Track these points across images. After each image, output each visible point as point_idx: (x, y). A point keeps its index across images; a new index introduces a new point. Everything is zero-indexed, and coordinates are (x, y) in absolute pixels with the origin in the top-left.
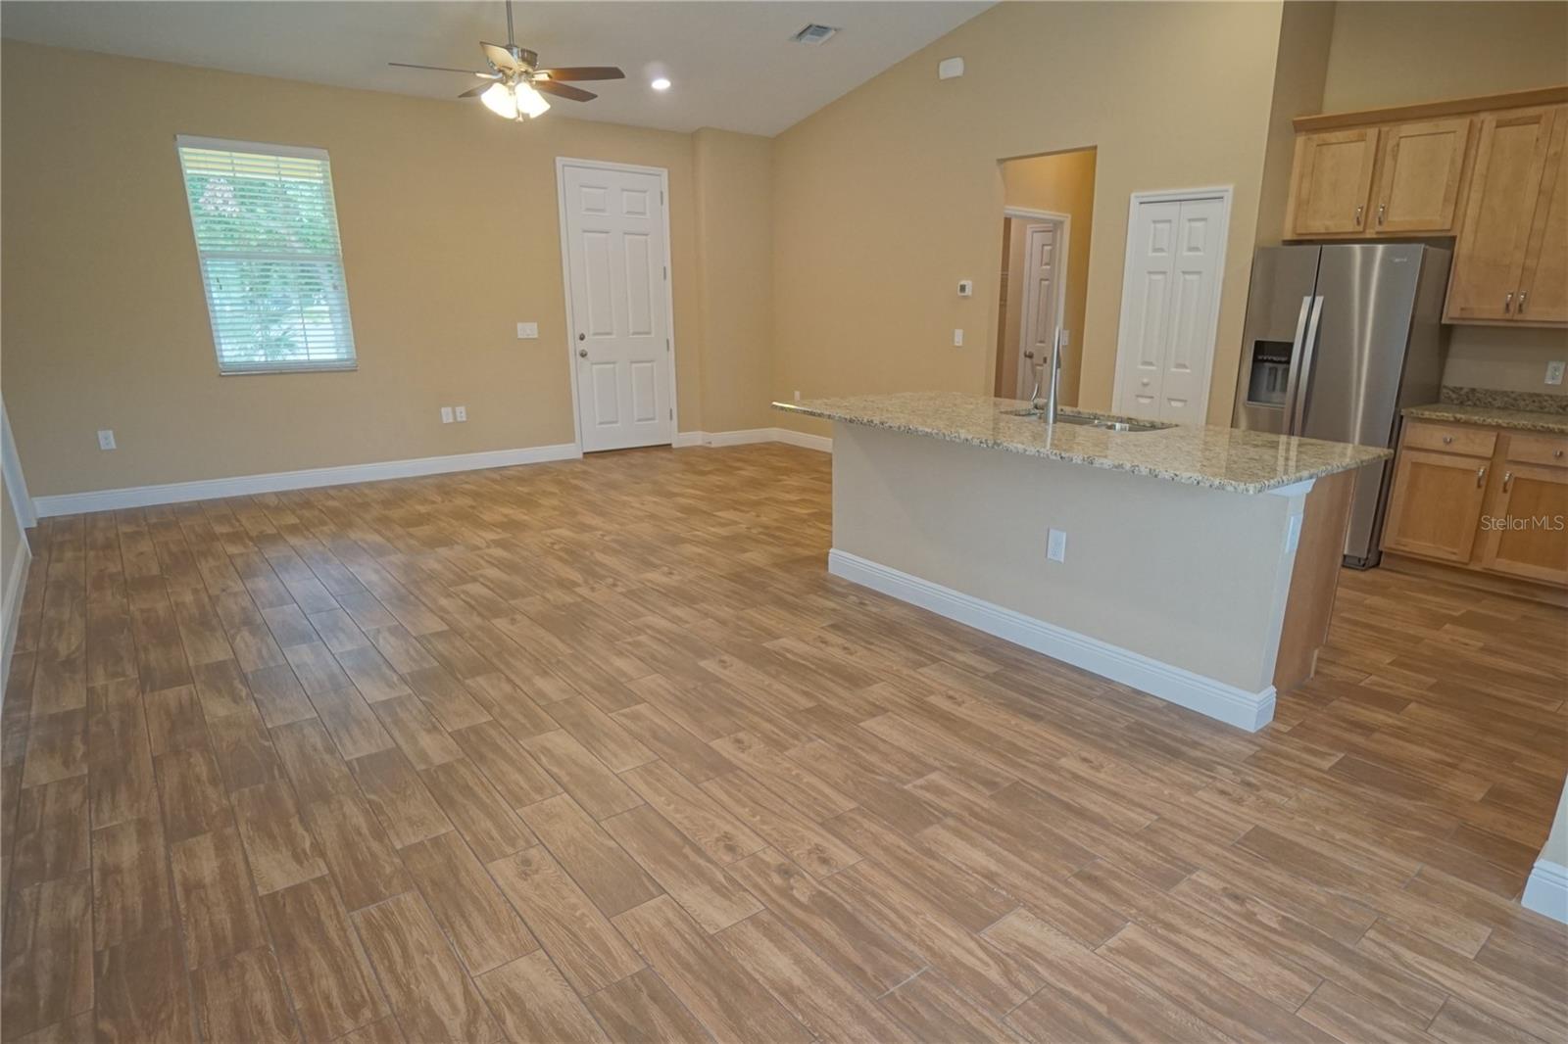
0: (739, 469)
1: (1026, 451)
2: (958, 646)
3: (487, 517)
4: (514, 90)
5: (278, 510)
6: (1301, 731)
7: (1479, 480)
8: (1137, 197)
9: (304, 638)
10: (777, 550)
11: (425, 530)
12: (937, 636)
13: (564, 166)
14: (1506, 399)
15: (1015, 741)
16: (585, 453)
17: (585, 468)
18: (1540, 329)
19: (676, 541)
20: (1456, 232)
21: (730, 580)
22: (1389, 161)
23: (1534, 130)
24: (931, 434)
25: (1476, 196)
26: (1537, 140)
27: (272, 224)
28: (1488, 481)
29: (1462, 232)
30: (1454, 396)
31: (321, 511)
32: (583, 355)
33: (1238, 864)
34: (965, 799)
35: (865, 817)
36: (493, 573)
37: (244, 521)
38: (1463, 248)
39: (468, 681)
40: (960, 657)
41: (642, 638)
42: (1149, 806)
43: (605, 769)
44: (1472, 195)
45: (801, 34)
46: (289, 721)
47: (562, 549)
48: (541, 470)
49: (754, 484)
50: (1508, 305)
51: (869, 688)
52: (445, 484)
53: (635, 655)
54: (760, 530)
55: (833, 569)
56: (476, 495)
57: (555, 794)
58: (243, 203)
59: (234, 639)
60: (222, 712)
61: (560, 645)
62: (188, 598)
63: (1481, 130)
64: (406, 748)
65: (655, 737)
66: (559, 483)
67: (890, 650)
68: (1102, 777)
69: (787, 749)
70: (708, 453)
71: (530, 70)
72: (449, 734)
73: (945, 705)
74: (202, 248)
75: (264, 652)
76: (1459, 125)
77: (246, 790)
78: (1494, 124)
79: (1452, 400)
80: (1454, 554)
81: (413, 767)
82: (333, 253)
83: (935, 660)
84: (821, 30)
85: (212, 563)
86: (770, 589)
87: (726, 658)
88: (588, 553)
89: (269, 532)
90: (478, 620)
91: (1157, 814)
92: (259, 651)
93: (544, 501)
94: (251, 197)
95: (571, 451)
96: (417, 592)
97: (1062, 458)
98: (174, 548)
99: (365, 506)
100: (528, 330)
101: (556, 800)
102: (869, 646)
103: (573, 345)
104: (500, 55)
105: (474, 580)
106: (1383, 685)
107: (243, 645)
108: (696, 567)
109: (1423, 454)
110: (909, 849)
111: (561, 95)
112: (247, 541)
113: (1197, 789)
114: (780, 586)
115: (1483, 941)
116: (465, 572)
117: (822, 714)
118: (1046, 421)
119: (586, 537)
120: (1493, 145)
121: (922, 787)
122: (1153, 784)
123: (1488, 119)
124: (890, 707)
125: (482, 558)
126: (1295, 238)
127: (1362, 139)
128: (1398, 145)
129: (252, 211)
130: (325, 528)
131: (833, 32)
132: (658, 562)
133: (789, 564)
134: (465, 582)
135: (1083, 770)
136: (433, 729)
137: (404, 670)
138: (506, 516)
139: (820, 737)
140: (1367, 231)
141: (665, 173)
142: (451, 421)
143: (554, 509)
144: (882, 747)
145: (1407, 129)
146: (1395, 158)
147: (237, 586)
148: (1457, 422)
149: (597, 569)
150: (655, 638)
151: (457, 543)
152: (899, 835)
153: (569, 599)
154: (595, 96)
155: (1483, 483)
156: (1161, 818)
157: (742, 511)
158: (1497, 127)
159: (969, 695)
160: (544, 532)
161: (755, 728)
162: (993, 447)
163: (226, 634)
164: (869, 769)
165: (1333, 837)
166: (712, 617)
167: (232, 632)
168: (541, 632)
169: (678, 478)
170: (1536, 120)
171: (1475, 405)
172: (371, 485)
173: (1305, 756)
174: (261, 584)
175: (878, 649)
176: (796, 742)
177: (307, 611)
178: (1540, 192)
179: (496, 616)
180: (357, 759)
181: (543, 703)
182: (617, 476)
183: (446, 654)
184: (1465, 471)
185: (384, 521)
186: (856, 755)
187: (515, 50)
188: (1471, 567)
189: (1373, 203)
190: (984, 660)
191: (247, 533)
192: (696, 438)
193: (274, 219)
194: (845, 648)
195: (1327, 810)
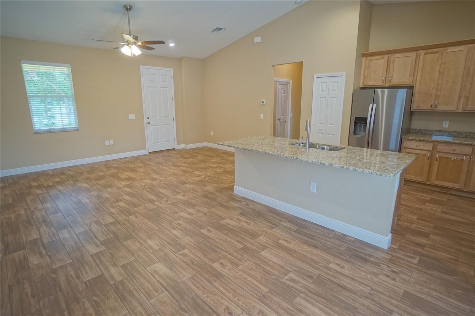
0: (197, 156)
1: (308, 161)
2: (282, 220)
3: (123, 176)
4: (131, 47)
5: (53, 175)
6: (401, 248)
7: (428, 157)
8: (316, 76)
9: (64, 227)
10: (216, 185)
11: (102, 182)
12: (274, 216)
13: (142, 68)
14: (431, 132)
15: (312, 258)
16: (149, 152)
17: (150, 157)
18: (442, 112)
19: (184, 183)
20: (414, 85)
21: (204, 197)
22: (392, 64)
23: (437, 55)
24: (274, 154)
25: (419, 74)
26: (438, 58)
27: (48, 83)
28: (431, 158)
29: (416, 85)
30: (414, 131)
31: (67, 176)
32: (149, 123)
33: (406, 309)
34: (305, 284)
35: (273, 295)
36: (127, 198)
37: (41, 180)
38: (417, 89)
39: (124, 243)
40: (283, 223)
41: (180, 222)
42: (366, 283)
43: (178, 279)
44: (418, 74)
45: (214, 31)
46: (62, 265)
47: (148, 188)
48: (137, 158)
49: (203, 161)
50: (432, 105)
51: (259, 238)
52: (107, 164)
53: (179, 229)
54: (209, 178)
55: (235, 192)
56: (117, 168)
57: (163, 292)
58: (39, 76)
59: (40, 228)
60: (36, 262)
61: (154, 226)
62: (23, 212)
63: (420, 55)
64: (106, 274)
65: (193, 263)
66: (143, 163)
67: (261, 222)
68: (346, 271)
69: (239, 266)
70: (186, 151)
71: (136, 41)
72: (121, 266)
73: (285, 244)
74: (29, 95)
75: (51, 234)
76: (413, 54)
77: (46, 299)
78: (424, 54)
79: (414, 133)
80: (421, 179)
81: (109, 283)
82: (71, 95)
83: (277, 226)
84: (220, 29)
85: (31, 197)
86: (217, 200)
87: (209, 228)
88: (156, 189)
89: (51, 184)
90: (124, 217)
91: (370, 287)
92: (49, 233)
93: (140, 170)
94: (42, 75)
95: (145, 152)
96: (102, 206)
97: (321, 163)
98: (17, 192)
99: (82, 173)
100: (132, 116)
101: (163, 295)
102: (254, 221)
103: (146, 121)
104: (127, 37)
105: (121, 200)
106: (418, 228)
107: (43, 231)
108: (192, 192)
109: (410, 150)
110: (292, 309)
111: (145, 49)
112: (43, 188)
113: (379, 275)
114: (220, 199)
116: (118, 198)
117: (245, 249)
118: (306, 148)
119: (155, 183)
120: (424, 60)
121: (288, 280)
122: (363, 274)
123: (422, 52)
124: (268, 246)
125: (122, 192)
126: (363, 87)
127: (383, 58)
128: (394, 60)
129: (42, 79)
130: (69, 182)
131: (223, 30)
132: (179, 191)
133: (221, 190)
134: (118, 202)
135: (337, 268)
136: (115, 265)
137: (102, 239)
138: (128, 176)
139: (248, 260)
140: (386, 85)
141: (172, 70)
142: (108, 144)
143: (143, 172)
144: (270, 263)
145: (397, 55)
146: (393, 63)
147: (40, 206)
148: (420, 140)
149: (160, 195)
150: (184, 221)
151: (114, 187)
152: (287, 302)
153: (153, 207)
154: (155, 49)
155: (429, 158)
156: (372, 289)
157: (202, 171)
158: (425, 54)
159: (292, 239)
160: (141, 181)
161: (225, 257)
162: (296, 159)
163: (37, 226)
164: (269, 273)
165: (432, 294)
166: (201, 212)
167: (39, 226)
168: (146, 220)
169: (180, 160)
170: (437, 52)
171: (421, 134)
172: (83, 165)
173: (407, 258)
174: (49, 205)
175: (257, 222)
176: (241, 263)
177: (66, 216)
178: (440, 73)
179: (131, 215)
180: (88, 281)
181: (152, 251)
182: (160, 160)
183: (115, 231)
184: (424, 155)
185: (88, 179)
186: (262, 267)
187: (131, 36)
188: (427, 183)
189: (387, 77)
190: (292, 224)
191: (43, 185)
192: (182, 146)
193: (49, 81)
194: (247, 222)
195: (425, 282)
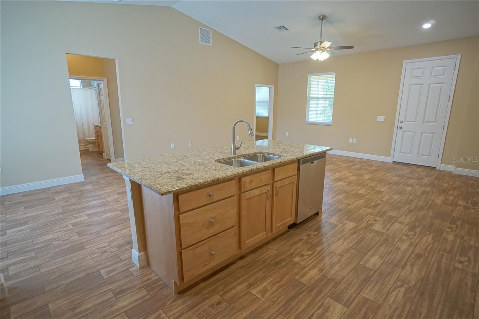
13: (406, 63)
16: (393, 162)
32: (401, 128)
33: (76, 243)
91: (103, 236)
95: (388, 160)
100: (381, 118)
103: (397, 125)
113: (109, 243)
115: (9, 272)
141: (459, 56)
142: (351, 142)
165: (68, 260)
195: (80, 263)
